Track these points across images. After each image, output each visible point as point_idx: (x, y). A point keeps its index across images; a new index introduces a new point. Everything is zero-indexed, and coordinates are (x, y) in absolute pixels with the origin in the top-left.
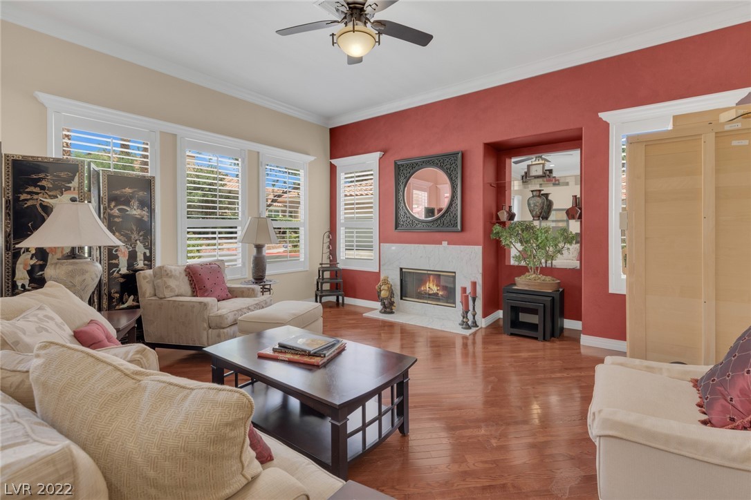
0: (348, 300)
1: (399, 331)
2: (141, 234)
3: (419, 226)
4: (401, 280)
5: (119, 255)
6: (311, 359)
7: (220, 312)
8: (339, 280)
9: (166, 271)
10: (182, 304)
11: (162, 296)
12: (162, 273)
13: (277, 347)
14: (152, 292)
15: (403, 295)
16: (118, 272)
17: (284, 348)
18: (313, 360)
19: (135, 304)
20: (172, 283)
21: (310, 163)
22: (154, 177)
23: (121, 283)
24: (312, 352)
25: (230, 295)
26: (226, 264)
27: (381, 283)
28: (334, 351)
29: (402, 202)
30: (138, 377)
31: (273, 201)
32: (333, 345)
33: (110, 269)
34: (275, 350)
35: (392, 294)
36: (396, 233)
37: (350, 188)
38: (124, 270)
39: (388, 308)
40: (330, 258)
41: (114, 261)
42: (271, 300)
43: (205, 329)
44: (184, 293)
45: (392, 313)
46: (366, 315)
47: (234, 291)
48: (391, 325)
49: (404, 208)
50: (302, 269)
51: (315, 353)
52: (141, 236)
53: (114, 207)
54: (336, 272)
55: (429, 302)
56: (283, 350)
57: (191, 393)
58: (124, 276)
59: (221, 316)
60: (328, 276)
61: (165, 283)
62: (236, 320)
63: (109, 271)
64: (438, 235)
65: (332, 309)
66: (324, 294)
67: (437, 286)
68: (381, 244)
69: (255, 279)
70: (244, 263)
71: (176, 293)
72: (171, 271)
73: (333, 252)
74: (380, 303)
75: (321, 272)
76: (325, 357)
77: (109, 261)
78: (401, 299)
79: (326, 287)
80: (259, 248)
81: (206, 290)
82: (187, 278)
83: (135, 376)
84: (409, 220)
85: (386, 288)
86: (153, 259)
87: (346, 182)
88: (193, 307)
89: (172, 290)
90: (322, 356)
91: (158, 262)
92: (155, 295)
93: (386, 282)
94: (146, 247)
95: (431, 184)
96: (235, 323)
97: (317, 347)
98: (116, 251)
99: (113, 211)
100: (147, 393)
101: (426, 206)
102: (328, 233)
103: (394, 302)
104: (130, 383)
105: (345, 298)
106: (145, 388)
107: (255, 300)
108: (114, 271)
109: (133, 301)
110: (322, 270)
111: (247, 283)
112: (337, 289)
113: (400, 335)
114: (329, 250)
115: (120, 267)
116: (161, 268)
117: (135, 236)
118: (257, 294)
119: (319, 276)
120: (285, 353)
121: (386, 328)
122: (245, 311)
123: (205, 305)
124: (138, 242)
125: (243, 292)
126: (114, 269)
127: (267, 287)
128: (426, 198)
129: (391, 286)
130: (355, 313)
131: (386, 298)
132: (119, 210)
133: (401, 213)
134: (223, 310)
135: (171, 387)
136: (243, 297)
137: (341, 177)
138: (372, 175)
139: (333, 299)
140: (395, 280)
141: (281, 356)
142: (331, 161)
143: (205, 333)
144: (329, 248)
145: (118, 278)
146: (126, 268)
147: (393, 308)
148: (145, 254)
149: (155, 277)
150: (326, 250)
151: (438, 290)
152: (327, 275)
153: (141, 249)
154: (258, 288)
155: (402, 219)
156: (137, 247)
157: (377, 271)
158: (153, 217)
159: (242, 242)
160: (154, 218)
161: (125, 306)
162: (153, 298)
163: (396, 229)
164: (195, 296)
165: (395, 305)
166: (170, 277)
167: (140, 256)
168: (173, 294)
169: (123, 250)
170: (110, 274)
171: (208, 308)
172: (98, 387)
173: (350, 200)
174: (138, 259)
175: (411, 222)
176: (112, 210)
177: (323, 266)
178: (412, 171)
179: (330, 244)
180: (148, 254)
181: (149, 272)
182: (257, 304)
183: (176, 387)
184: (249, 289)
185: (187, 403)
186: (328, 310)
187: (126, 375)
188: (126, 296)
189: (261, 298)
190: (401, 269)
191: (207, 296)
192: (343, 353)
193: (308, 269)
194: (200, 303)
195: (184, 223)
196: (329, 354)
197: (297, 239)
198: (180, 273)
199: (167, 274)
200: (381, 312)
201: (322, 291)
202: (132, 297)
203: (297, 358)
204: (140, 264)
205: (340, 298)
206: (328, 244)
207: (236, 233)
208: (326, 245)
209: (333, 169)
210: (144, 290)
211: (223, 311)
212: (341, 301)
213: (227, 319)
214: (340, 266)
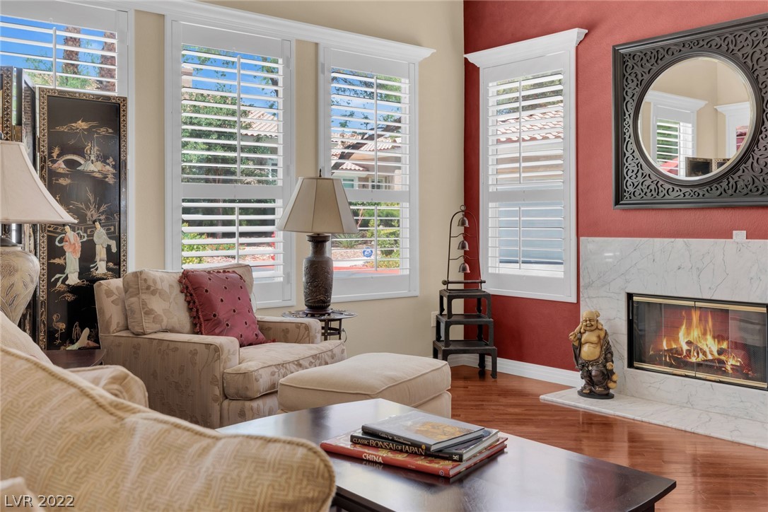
0: (506, 366)
1: (626, 438)
2: (102, 209)
3: (675, 194)
4: (630, 323)
5: (65, 248)
6: (431, 462)
7: (245, 367)
8: (486, 319)
9: (145, 280)
10: (174, 347)
11: (138, 329)
12: (140, 284)
13: (359, 433)
14: (122, 323)
15: (636, 356)
16: (63, 282)
17: (372, 437)
18: (437, 466)
19: (92, 344)
20: (157, 305)
21: (424, 64)
22: (125, 99)
23: (69, 303)
24: (433, 448)
25: (261, 336)
26: (255, 274)
27: (581, 327)
28: (480, 452)
29: (632, 140)
30: (120, 413)
31: (343, 156)
32: (478, 439)
33: (50, 275)
34: (354, 440)
35: (607, 353)
36: (616, 213)
37: (506, 126)
38: (74, 279)
39: (599, 384)
40: (464, 269)
41: (57, 261)
42: (343, 351)
43: (216, 400)
44: (177, 327)
45: (608, 396)
46: (547, 397)
47: (269, 329)
48: (605, 425)
49: (637, 154)
50: (403, 292)
51: (440, 451)
52: (102, 213)
53: (59, 156)
54: (479, 300)
55: (699, 375)
56: (373, 441)
57: (215, 444)
58: (73, 289)
59: (246, 375)
60: (461, 311)
61: (144, 304)
62: (274, 385)
63: (49, 278)
64: (721, 217)
65: (469, 383)
66: (451, 348)
67: (719, 337)
68: (582, 239)
69: (310, 307)
70: (287, 276)
71: (164, 325)
72: (155, 282)
73: (471, 258)
74: (579, 374)
75: (445, 300)
76: (461, 460)
77: (49, 259)
78: (630, 365)
79: (457, 333)
80: (319, 242)
81: (218, 323)
82: (182, 297)
83: (113, 410)
84: (648, 182)
85: (594, 339)
86: (122, 258)
87: (500, 112)
88: (195, 353)
89: (156, 319)
90: (456, 457)
91: (132, 265)
92: (127, 328)
93: (593, 324)
94: (111, 235)
95: (701, 104)
96: (271, 392)
97: (445, 438)
98: (61, 241)
99: (56, 165)
100: (137, 439)
101: (690, 155)
102: (460, 216)
103: (611, 372)
104: (106, 421)
105: (499, 360)
106: (133, 430)
107: (312, 349)
108: (57, 280)
109: (89, 338)
110: (448, 296)
111: (296, 314)
112: (480, 339)
113: (626, 445)
114: (462, 252)
115: (67, 271)
116: (137, 275)
117: (92, 213)
118: (316, 337)
119: (442, 309)
120: (377, 447)
121: (594, 429)
122: (292, 367)
123: (217, 350)
124: (97, 224)
125: (286, 331)
126: (57, 276)
127: (335, 325)
128: (690, 138)
129: (606, 334)
130: (521, 394)
131: (594, 362)
132: (68, 163)
133: (630, 165)
134: (250, 363)
135: (179, 431)
136: (286, 341)
137: (491, 92)
138: (560, 82)
139: (471, 360)
140: (615, 319)
141: (369, 453)
142: (467, 56)
143: (216, 407)
144: (463, 247)
145: (64, 292)
146: (77, 274)
147: (611, 385)
148: (109, 248)
149: (126, 292)
150: (457, 253)
151: (721, 352)
152: (458, 306)
153: (102, 239)
154: (316, 324)
155: (630, 180)
156: (95, 235)
157: (574, 301)
158: (122, 176)
159: (285, 229)
160: (126, 178)
161: (75, 347)
162: (124, 334)
163: (617, 203)
164: (197, 333)
165: (614, 378)
166: (154, 293)
167: (101, 253)
168: (157, 327)
169: (72, 241)
170: (51, 285)
171: (223, 357)
172: (55, 420)
173: (507, 151)
174: (98, 258)
175: (653, 187)
176: (54, 162)
177: (451, 286)
178: (655, 69)
179: (465, 238)
180: (114, 250)
181: (116, 283)
182: (314, 356)
183: (187, 433)
184: (298, 325)
185: (208, 461)
186: (461, 383)
187: (100, 406)
188: (76, 329)
189: (321, 346)
190: (630, 296)
191: (220, 334)
192: (501, 459)
193: (417, 293)
194: (208, 345)
195: (177, 191)
196: (470, 454)
197: (392, 238)
198: (171, 286)
199: (148, 288)
200: (581, 393)
201: (448, 342)
202: (86, 331)
203: (400, 458)
204: (101, 267)
205: (489, 360)
206: (461, 238)
207: (272, 211)
208: (456, 242)
209: (471, 75)
210: (107, 317)
211: (250, 365)
212: (489, 366)
213: (257, 380)
214: (489, 288)
